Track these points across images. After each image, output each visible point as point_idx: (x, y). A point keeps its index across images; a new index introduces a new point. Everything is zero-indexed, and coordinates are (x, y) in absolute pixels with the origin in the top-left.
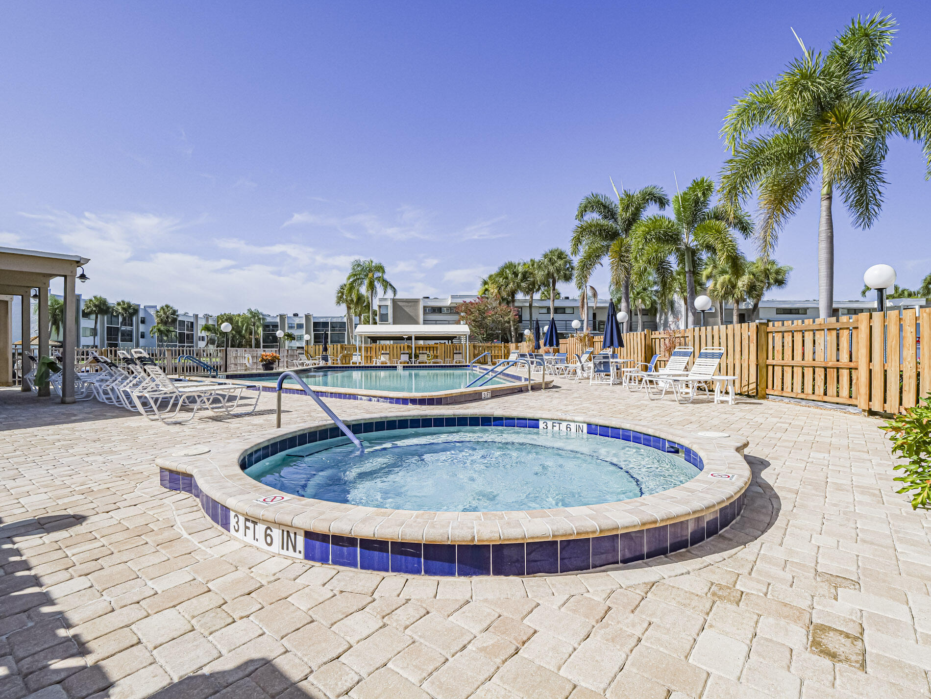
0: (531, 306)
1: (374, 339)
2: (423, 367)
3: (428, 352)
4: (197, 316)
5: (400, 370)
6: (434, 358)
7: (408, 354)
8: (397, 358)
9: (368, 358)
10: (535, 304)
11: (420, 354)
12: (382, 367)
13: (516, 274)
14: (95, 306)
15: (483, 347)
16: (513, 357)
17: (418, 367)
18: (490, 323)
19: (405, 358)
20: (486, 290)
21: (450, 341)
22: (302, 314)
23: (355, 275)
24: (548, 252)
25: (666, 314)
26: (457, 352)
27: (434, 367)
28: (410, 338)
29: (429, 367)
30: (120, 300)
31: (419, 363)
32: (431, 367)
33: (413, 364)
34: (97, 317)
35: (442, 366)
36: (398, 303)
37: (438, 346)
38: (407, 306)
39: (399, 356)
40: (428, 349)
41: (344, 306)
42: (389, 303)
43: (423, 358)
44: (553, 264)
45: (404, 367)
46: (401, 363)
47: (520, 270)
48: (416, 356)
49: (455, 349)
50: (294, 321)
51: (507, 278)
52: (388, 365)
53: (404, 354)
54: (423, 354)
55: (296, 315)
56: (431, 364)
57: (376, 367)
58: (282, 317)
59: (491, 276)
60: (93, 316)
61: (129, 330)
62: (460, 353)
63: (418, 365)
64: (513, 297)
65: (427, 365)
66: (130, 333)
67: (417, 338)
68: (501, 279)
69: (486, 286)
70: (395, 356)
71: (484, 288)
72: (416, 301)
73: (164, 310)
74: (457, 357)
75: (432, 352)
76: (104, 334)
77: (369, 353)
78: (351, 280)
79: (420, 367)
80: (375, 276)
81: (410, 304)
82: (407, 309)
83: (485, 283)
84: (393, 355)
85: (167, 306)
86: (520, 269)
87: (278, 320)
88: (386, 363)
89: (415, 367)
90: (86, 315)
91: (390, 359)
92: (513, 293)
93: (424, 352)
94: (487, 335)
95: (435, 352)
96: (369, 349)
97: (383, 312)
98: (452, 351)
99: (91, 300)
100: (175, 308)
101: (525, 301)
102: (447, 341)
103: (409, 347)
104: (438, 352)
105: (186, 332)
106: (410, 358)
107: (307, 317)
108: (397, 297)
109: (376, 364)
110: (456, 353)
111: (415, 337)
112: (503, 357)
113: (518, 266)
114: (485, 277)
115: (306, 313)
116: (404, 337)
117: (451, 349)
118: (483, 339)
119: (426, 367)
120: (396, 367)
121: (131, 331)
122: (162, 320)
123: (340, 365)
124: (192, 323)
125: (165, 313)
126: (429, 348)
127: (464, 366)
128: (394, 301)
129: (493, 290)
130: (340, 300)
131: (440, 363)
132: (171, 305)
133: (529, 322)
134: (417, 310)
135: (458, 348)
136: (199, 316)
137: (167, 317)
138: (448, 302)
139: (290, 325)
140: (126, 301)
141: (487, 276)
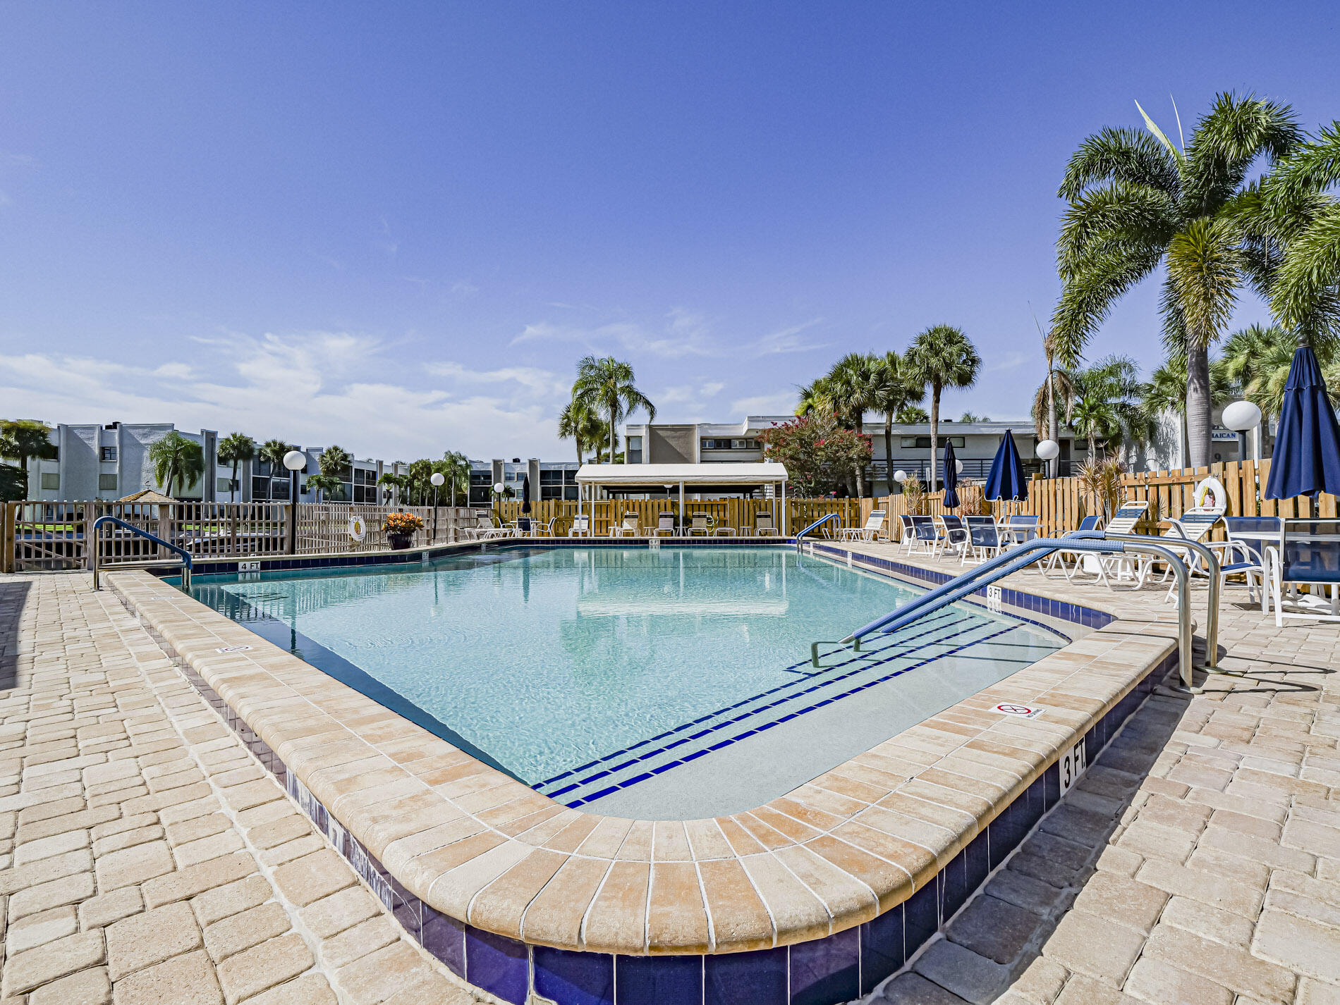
0: (888, 434)
1: (614, 490)
2: (699, 542)
3: (708, 514)
4: (381, 463)
5: (655, 548)
6: (719, 525)
7: (671, 516)
8: (653, 525)
9: (603, 525)
10: (894, 432)
11: (694, 516)
12: (625, 542)
13: (865, 376)
14: (234, 447)
15: (808, 505)
16: (873, 524)
17: (689, 542)
18: (821, 460)
19: (666, 524)
20: (810, 407)
21: (748, 496)
22: (524, 460)
23: (586, 383)
24: (925, 332)
25: (1142, 447)
26: (762, 513)
27: (720, 542)
28: (675, 490)
29: (710, 542)
30: (270, 440)
31: (693, 534)
32: (715, 542)
33: (681, 537)
34: (236, 464)
35: (736, 541)
36: (659, 432)
37: (727, 502)
38: (674, 437)
39: (656, 520)
40: (709, 508)
41: (572, 440)
42: (644, 432)
43: (699, 524)
44: (937, 355)
45: (662, 542)
46: (659, 534)
47: (873, 369)
48: (687, 521)
49: (757, 509)
50: (513, 469)
51: (848, 382)
52: (636, 537)
53: (666, 516)
54: (699, 516)
55: (516, 461)
56: (713, 537)
57: (615, 542)
58: (497, 464)
59: (817, 384)
60: (232, 463)
61: (284, 483)
62: (768, 516)
63: (689, 538)
64: (859, 418)
65: (707, 538)
66: (285, 486)
67: (690, 489)
68: (839, 386)
69: (810, 400)
70: (650, 520)
71: (806, 404)
72: (688, 429)
73: (330, 453)
74: (763, 524)
75: (715, 514)
76: (249, 488)
77: (604, 515)
78: (579, 393)
79: (694, 541)
80: (619, 386)
81: (678, 434)
82: (673, 443)
83: (807, 395)
84: (646, 519)
85: (336, 449)
86: (873, 366)
87: (491, 468)
88: (633, 535)
89: (683, 542)
90: (223, 461)
91: (640, 526)
92: (858, 411)
93: (702, 513)
94: (818, 483)
95: (722, 514)
96: (604, 509)
97: (634, 447)
98: (752, 512)
99: (228, 440)
100: (347, 451)
101: (878, 425)
102: (741, 496)
103: (675, 505)
104: (727, 514)
105: (365, 485)
106: (676, 524)
107: (532, 463)
108: (656, 422)
109: (615, 535)
110: (760, 516)
111: (685, 487)
112: (847, 524)
113: (869, 362)
114: (808, 384)
115: (531, 458)
116: (666, 486)
117: (751, 508)
118: (807, 492)
119: (705, 542)
120: (647, 542)
121: (288, 484)
122: (328, 468)
123: (552, 538)
124: (374, 473)
125: (332, 458)
126: (711, 506)
127: (774, 541)
128: (652, 429)
129: (824, 405)
130: (566, 428)
131: (732, 534)
132: (341, 447)
133: (885, 462)
134: (689, 444)
135: (763, 506)
136: (384, 464)
137: (335, 465)
138: (743, 430)
139: (508, 475)
140: (278, 441)
141: (811, 383)
